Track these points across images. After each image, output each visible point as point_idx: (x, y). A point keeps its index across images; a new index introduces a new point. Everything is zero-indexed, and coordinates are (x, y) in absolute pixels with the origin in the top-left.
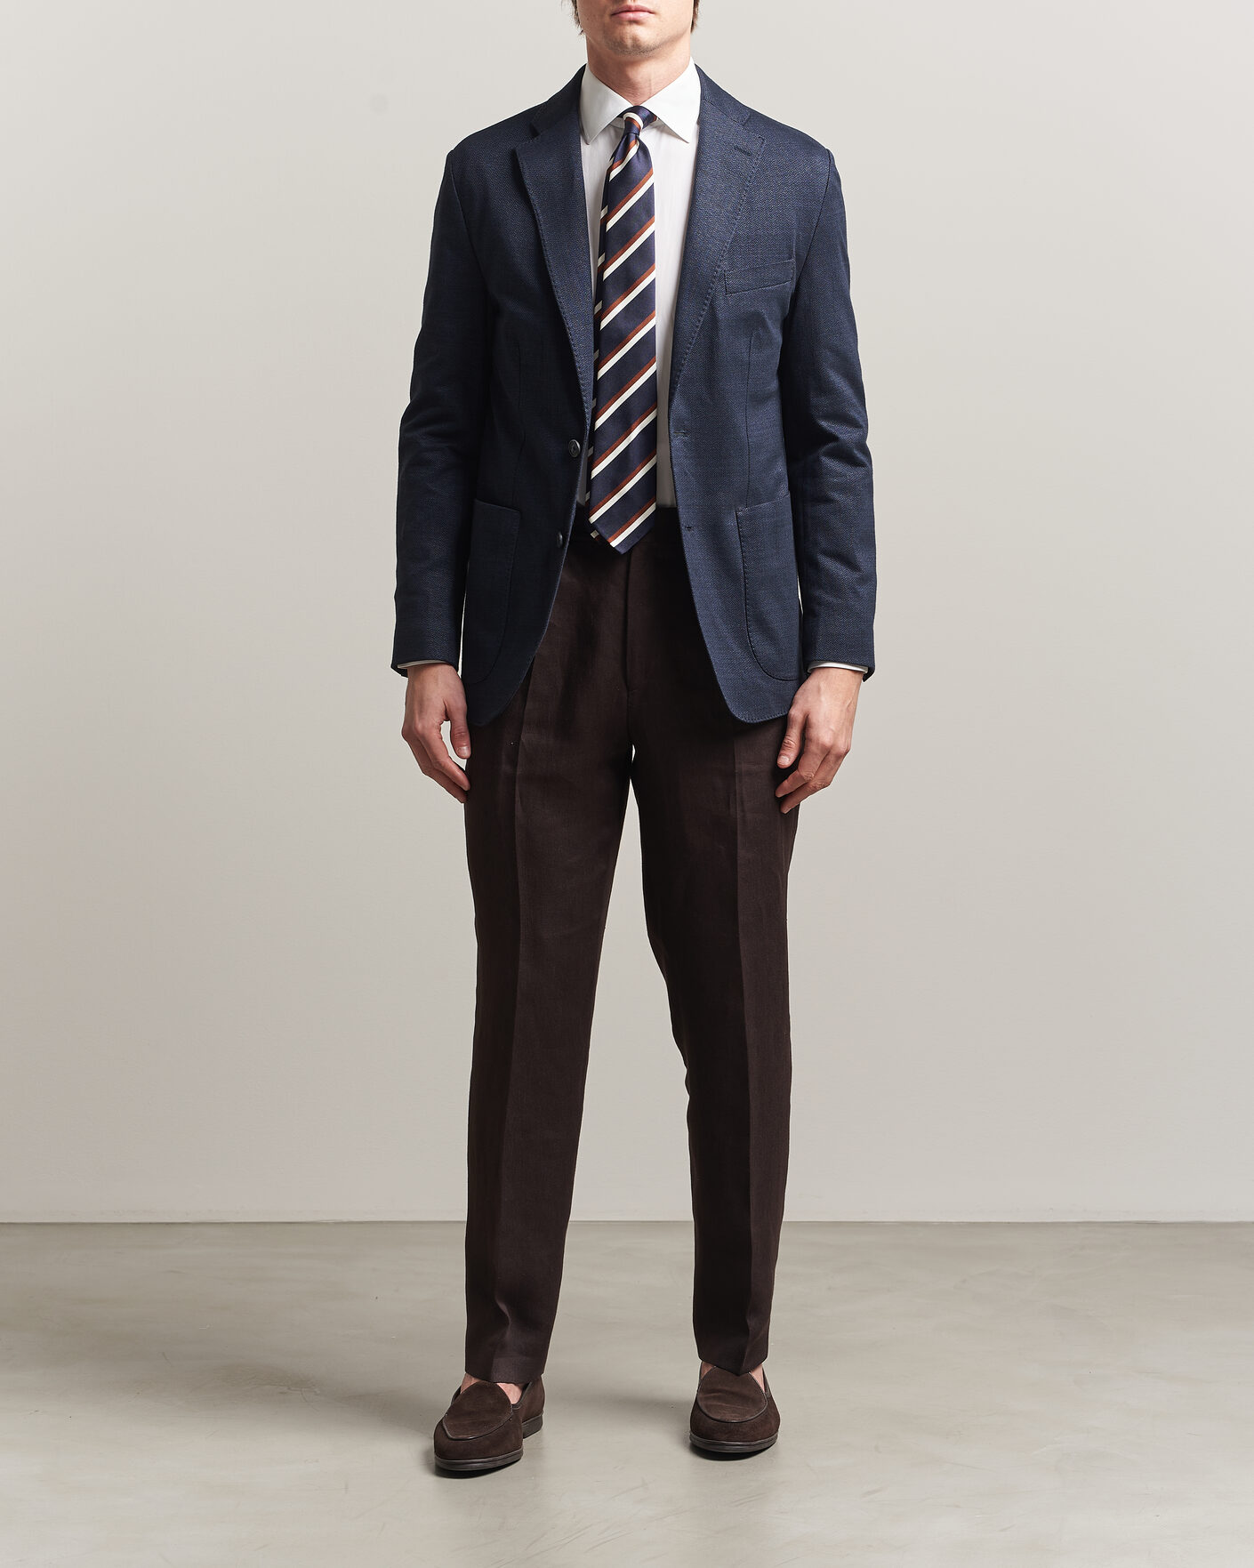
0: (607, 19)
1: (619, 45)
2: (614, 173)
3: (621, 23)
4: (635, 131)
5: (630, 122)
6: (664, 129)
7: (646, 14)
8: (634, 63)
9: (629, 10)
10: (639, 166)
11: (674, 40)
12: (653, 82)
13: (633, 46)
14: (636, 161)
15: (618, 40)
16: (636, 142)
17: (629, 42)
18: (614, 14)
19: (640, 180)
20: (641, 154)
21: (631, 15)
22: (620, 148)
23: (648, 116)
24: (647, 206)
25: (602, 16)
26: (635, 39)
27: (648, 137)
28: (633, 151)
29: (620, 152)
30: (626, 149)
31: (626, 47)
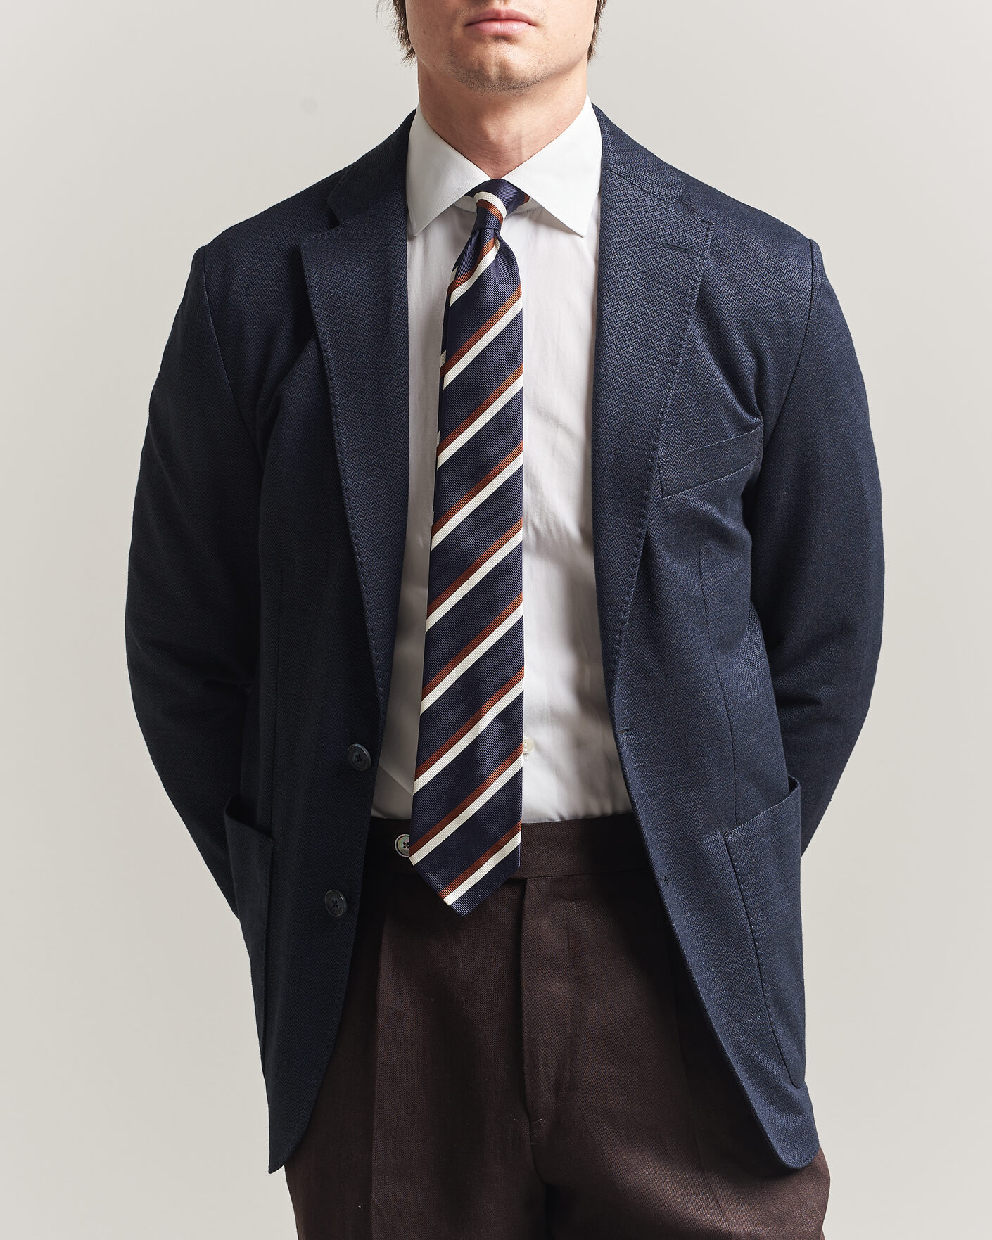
0: (458, 31)
1: (478, 74)
2: (458, 293)
3: (481, 39)
4: (492, 224)
5: (485, 207)
6: (542, 218)
7: (524, 25)
8: (499, 106)
9: (497, 18)
10: (496, 284)
11: (561, 73)
12: (524, 141)
13: (500, 78)
14: (493, 273)
15: (476, 68)
16: (494, 243)
17: (493, 71)
18: (470, 24)
19: (500, 305)
20: (501, 263)
21: (498, 27)
22: (468, 252)
23: (515, 197)
24: (511, 345)
25: (449, 27)
26: (504, 67)
27: (514, 232)
28: (490, 257)
29: (468, 259)
30: (478, 254)
31: (488, 78)
